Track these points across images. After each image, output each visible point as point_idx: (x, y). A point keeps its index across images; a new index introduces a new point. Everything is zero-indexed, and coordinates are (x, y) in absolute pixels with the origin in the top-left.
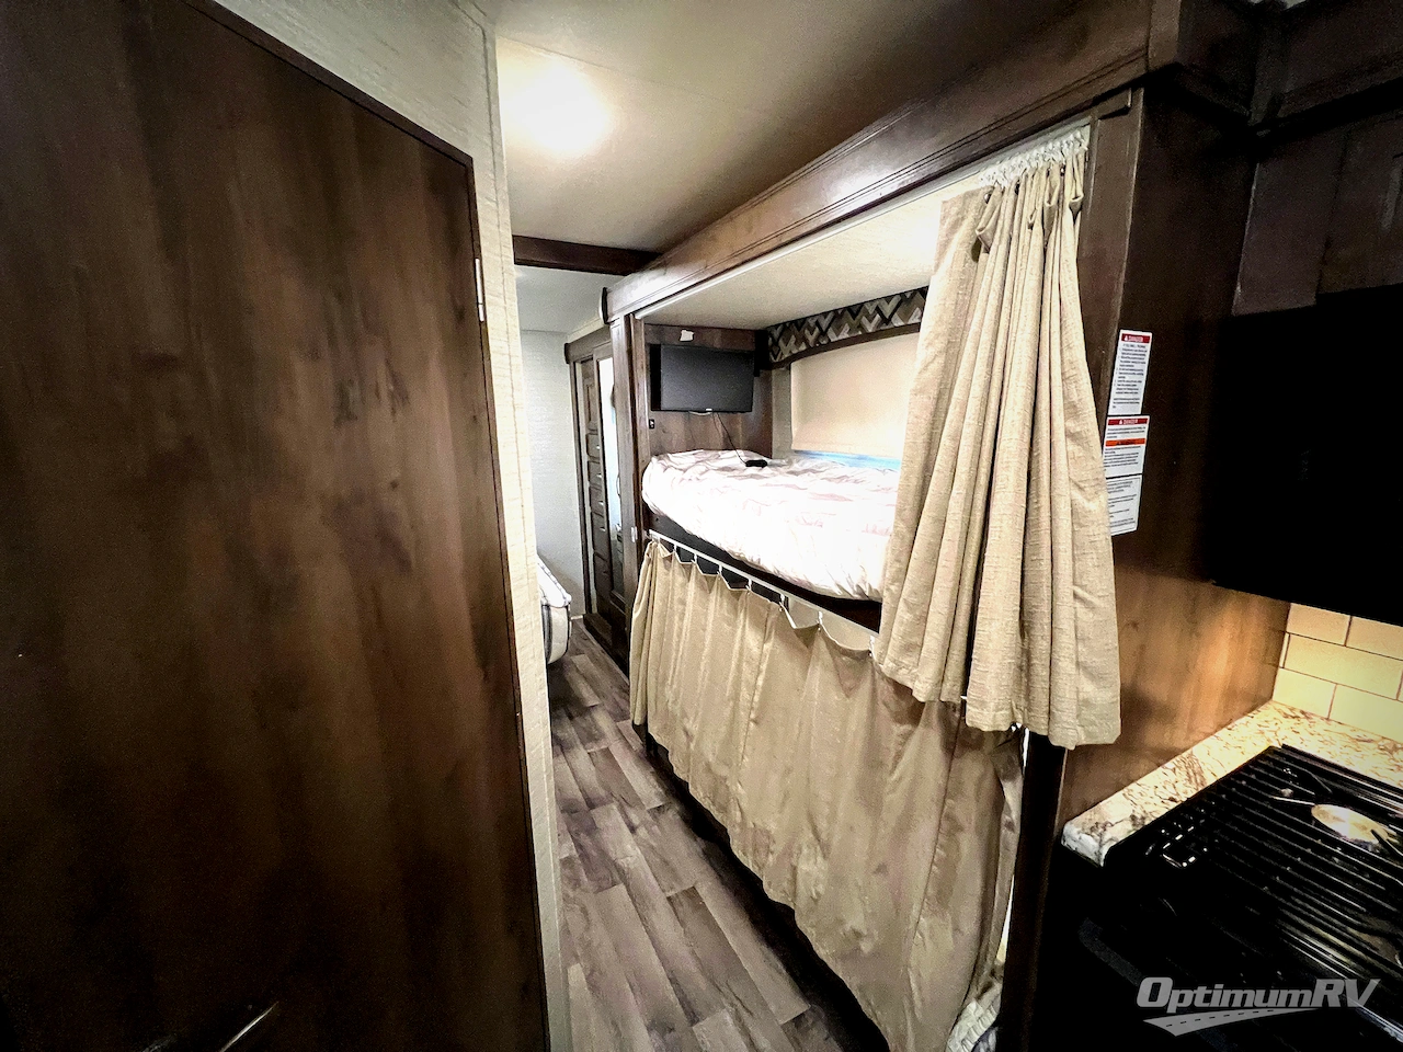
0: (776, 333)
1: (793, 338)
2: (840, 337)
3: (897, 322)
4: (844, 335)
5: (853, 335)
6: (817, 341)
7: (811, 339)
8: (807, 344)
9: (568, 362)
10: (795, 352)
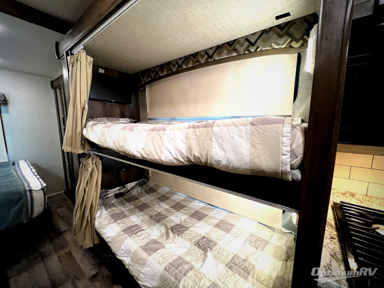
0: (139, 75)
1: (146, 76)
2: (163, 74)
3: (184, 67)
4: (165, 73)
5: (168, 73)
6: (155, 76)
7: (153, 75)
8: (151, 78)
9: (53, 88)
10: (147, 81)
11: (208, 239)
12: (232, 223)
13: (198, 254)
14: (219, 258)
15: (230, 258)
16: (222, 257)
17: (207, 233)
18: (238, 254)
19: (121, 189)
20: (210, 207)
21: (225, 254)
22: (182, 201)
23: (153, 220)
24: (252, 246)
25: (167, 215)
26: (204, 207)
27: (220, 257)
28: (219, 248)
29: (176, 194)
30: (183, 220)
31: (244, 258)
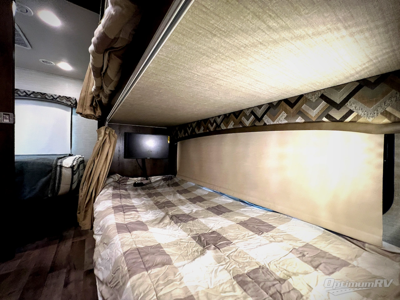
11: (220, 236)
12: (270, 224)
13: (192, 250)
14: (226, 264)
15: (248, 269)
16: (233, 263)
17: (222, 228)
18: (268, 267)
19: (144, 180)
20: (242, 204)
21: (240, 260)
22: (206, 195)
23: (157, 206)
24: (306, 262)
25: (176, 204)
26: (232, 203)
27: (228, 262)
28: (234, 250)
29: (200, 188)
30: (194, 211)
31: (280, 274)
